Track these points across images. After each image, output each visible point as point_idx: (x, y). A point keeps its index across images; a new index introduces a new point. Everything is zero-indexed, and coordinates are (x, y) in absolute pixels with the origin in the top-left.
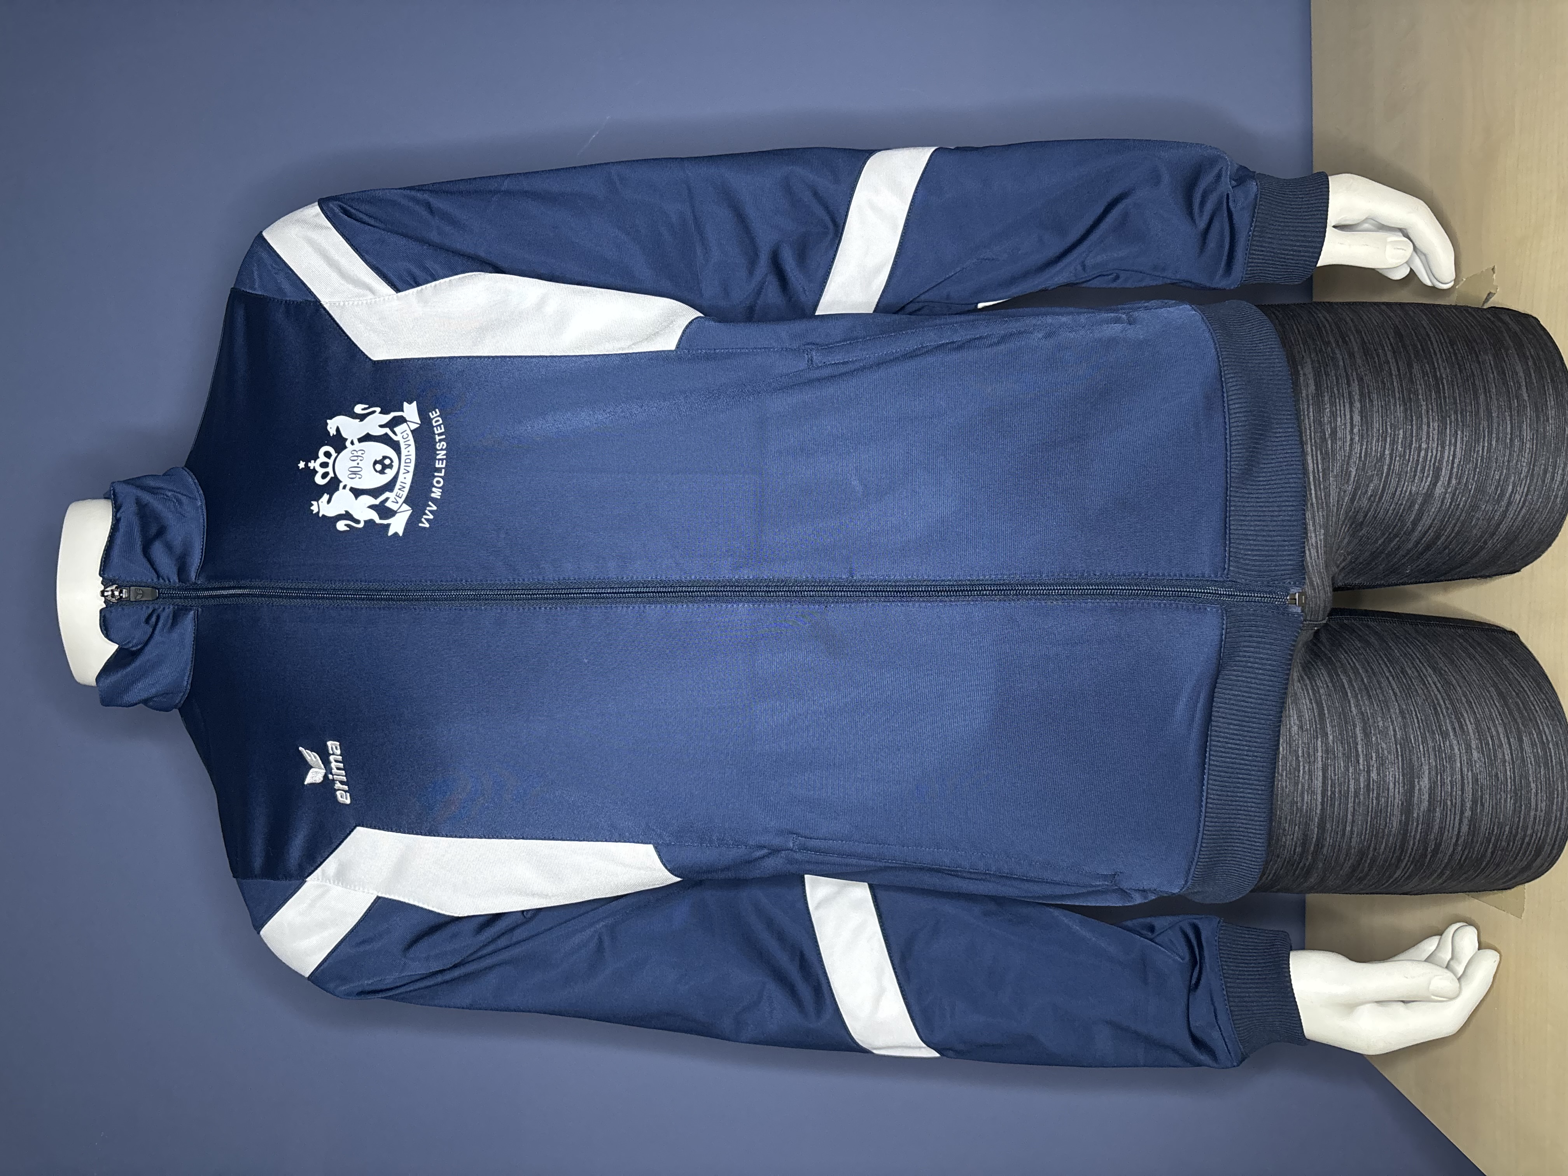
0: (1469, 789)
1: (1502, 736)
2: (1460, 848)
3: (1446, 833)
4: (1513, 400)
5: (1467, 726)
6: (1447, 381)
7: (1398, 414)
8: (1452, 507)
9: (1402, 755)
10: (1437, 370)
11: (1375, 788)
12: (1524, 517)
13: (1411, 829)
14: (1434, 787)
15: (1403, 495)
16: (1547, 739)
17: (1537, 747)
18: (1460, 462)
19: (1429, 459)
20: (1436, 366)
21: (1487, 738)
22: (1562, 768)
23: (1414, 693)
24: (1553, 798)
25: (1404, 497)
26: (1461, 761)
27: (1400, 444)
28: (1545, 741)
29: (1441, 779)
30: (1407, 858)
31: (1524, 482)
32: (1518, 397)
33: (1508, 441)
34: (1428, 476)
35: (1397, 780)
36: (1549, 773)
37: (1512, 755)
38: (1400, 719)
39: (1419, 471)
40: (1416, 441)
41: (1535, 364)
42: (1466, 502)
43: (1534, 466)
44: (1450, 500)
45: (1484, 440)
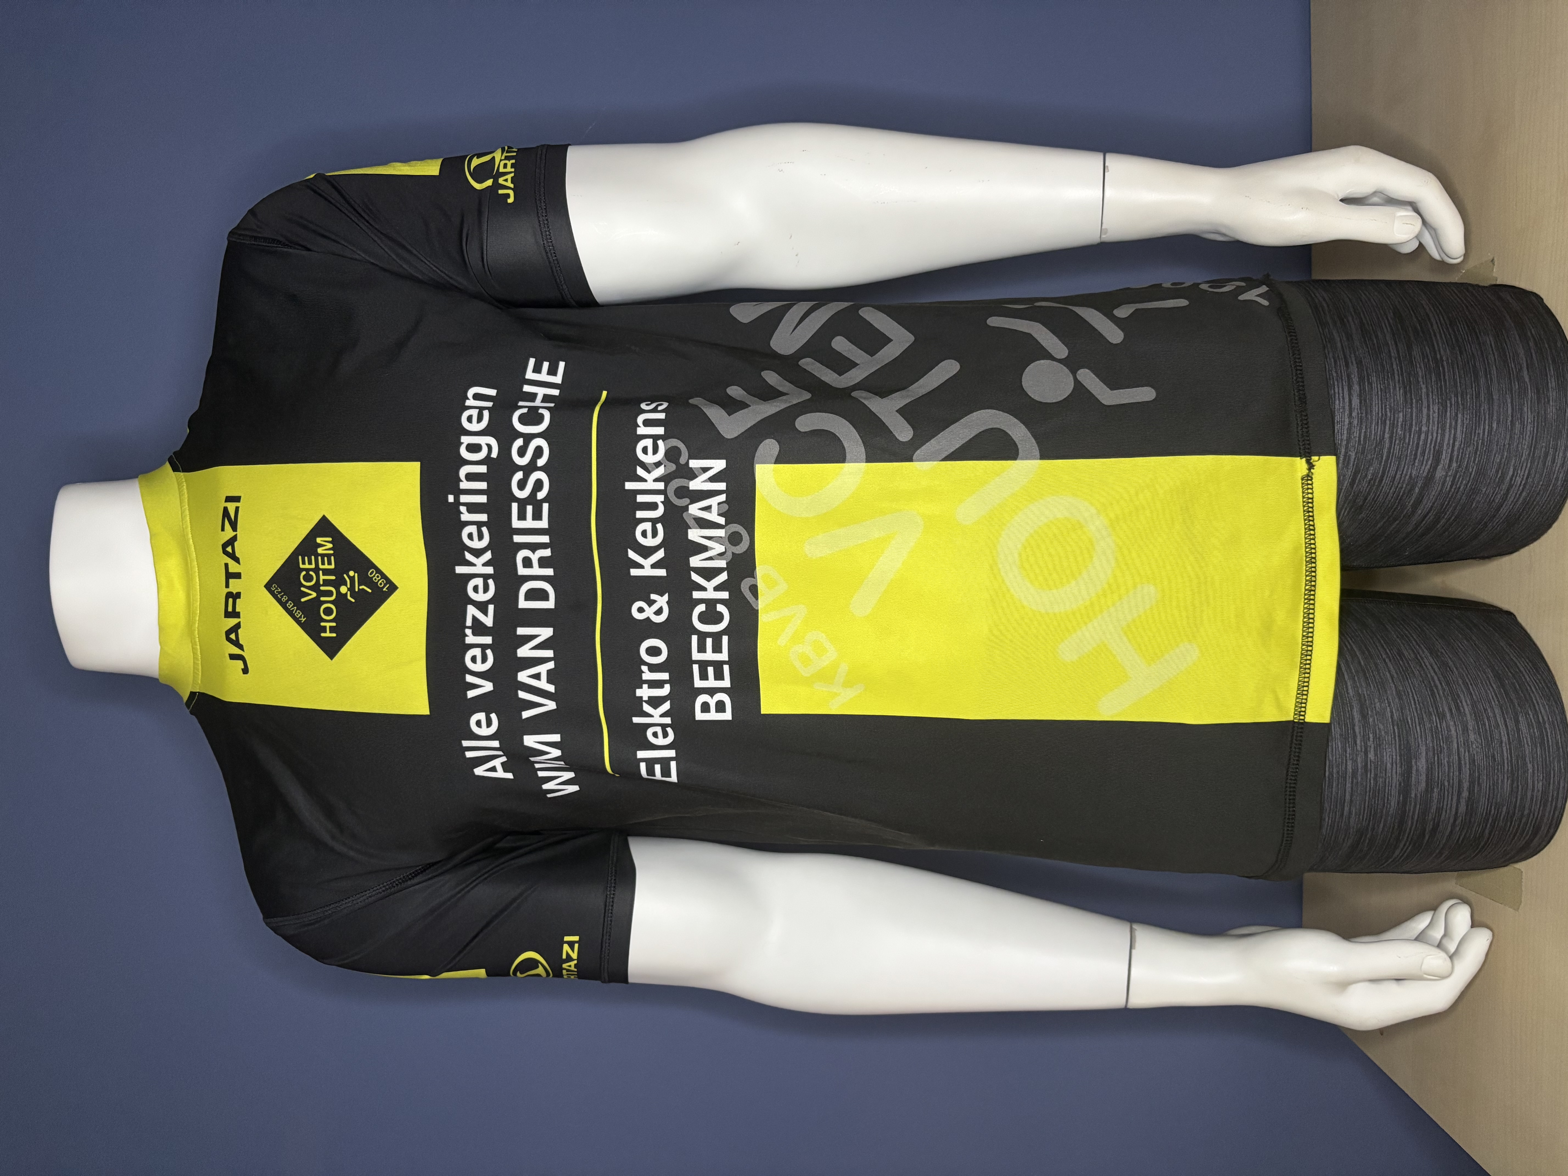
0: (1466, 770)
2: (1458, 829)
3: (1444, 813)
4: (1514, 382)
6: (1448, 363)
7: (1398, 396)
8: (1453, 490)
9: (1399, 736)
10: (1438, 353)
11: (1373, 768)
12: (1525, 500)
13: (1409, 810)
14: (1432, 768)
15: (1403, 479)
17: (1533, 727)
18: (1460, 445)
19: (1429, 442)
20: (1436, 348)
22: (1558, 749)
23: (1411, 675)
24: (1550, 779)
25: (1404, 480)
27: (1400, 426)
29: (1438, 759)
30: (1405, 838)
31: (1525, 464)
32: (1520, 378)
34: (1428, 459)
35: (1394, 760)
37: (1508, 735)
38: (1397, 700)
39: (1419, 454)
40: (1416, 424)
41: (1536, 345)
42: (1466, 485)
44: (1450, 483)
45: (1484, 423)
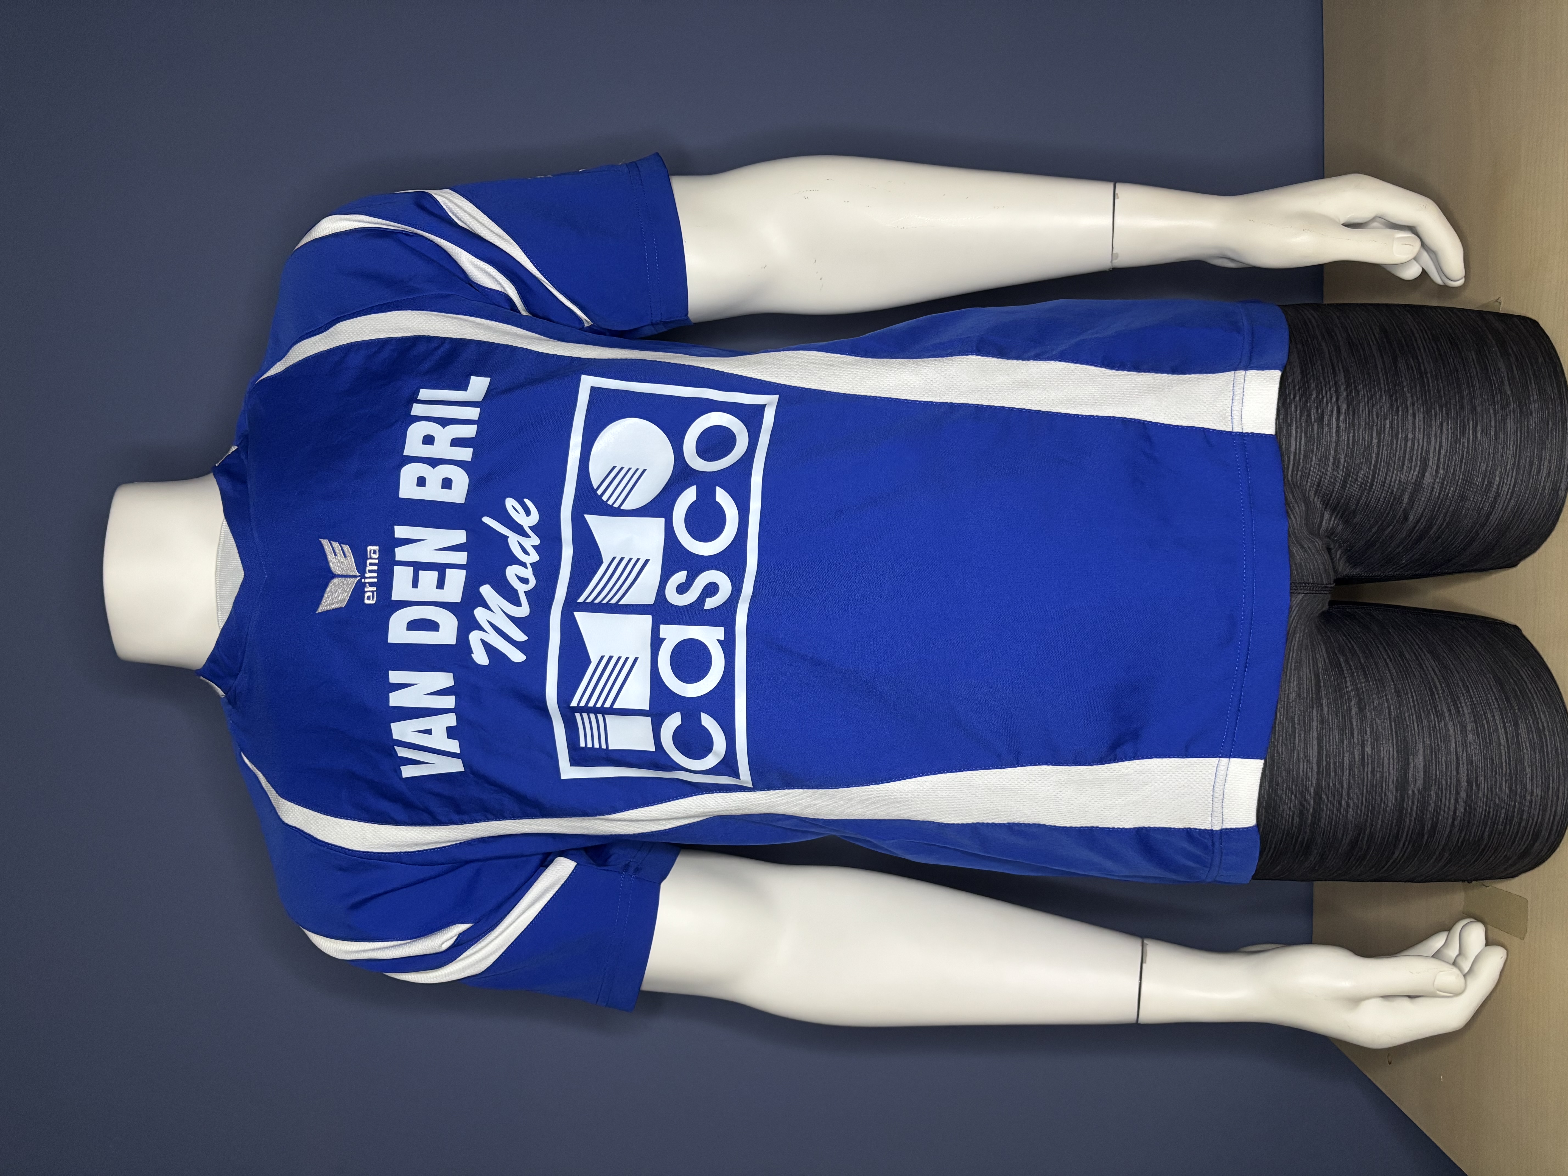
0: (1464, 770)
1: (1497, 719)
2: (1457, 830)
3: (1442, 812)
5: (1462, 707)
9: (1396, 732)
13: (1407, 806)
16: (1543, 726)
21: (1482, 721)
23: (1411, 675)
26: (1456, 743)
28: (1541, 727)
29: (1436, 758)
30: (1404, 838)
32: (1501, 391)
33: (1493, 433)
34: (1416, 466)
36: (1544, 758)
39: (1407, 458)
40: (1403, 431)
43: (1519, 458)
